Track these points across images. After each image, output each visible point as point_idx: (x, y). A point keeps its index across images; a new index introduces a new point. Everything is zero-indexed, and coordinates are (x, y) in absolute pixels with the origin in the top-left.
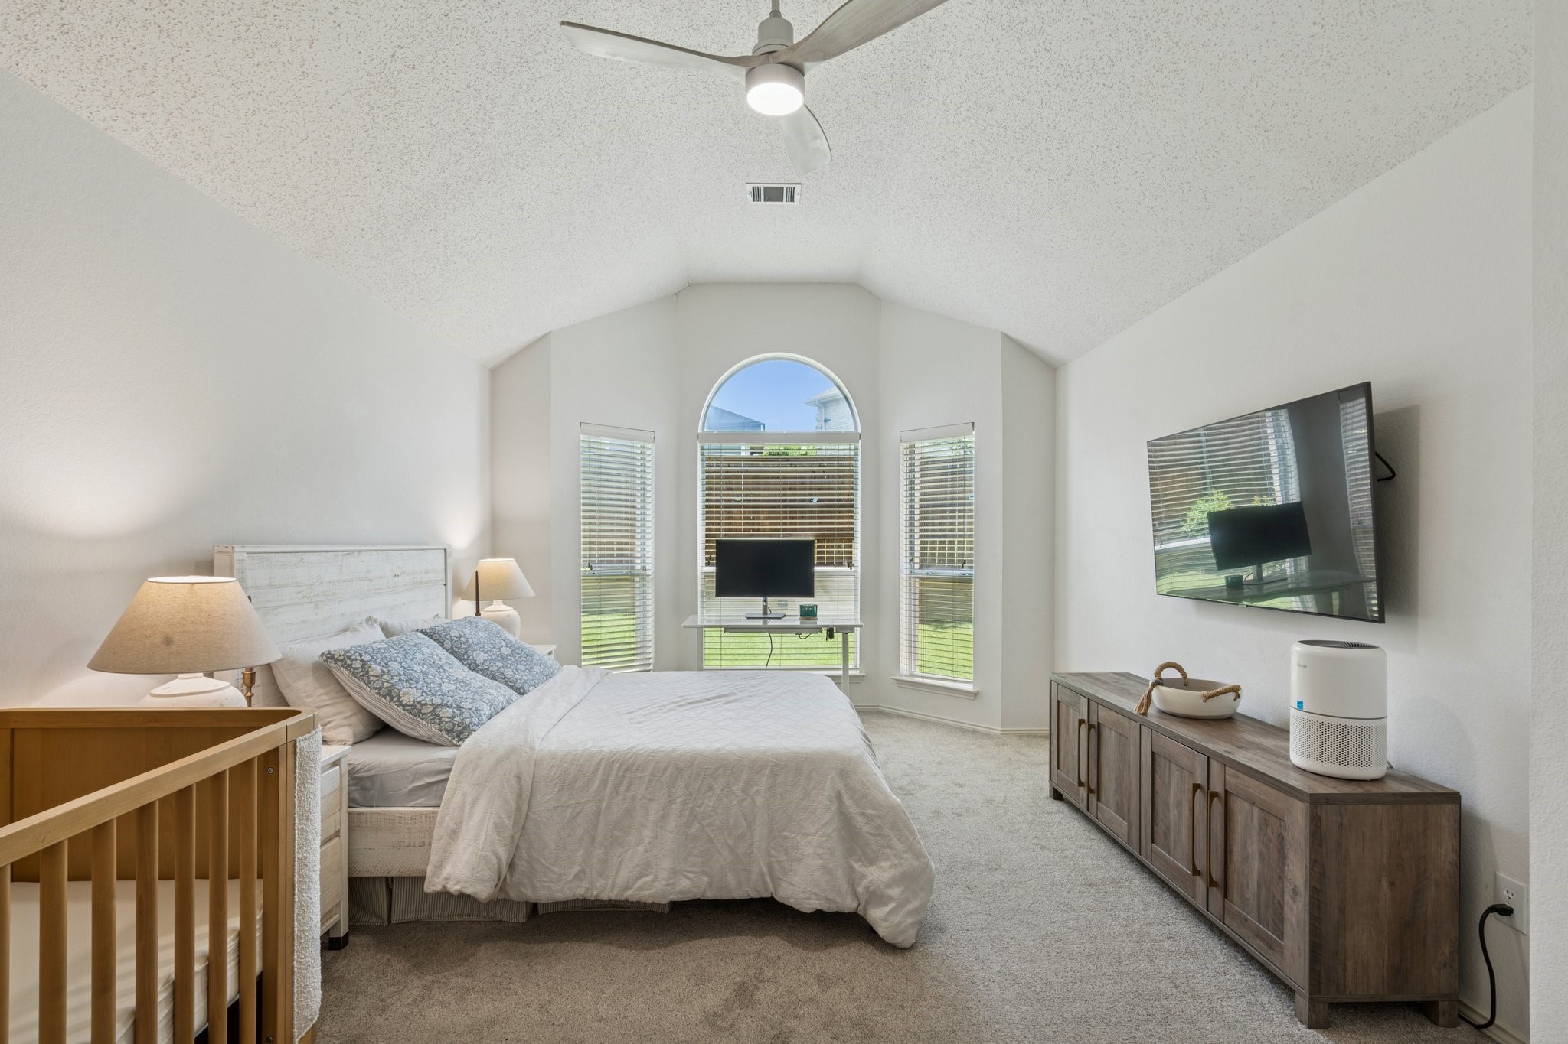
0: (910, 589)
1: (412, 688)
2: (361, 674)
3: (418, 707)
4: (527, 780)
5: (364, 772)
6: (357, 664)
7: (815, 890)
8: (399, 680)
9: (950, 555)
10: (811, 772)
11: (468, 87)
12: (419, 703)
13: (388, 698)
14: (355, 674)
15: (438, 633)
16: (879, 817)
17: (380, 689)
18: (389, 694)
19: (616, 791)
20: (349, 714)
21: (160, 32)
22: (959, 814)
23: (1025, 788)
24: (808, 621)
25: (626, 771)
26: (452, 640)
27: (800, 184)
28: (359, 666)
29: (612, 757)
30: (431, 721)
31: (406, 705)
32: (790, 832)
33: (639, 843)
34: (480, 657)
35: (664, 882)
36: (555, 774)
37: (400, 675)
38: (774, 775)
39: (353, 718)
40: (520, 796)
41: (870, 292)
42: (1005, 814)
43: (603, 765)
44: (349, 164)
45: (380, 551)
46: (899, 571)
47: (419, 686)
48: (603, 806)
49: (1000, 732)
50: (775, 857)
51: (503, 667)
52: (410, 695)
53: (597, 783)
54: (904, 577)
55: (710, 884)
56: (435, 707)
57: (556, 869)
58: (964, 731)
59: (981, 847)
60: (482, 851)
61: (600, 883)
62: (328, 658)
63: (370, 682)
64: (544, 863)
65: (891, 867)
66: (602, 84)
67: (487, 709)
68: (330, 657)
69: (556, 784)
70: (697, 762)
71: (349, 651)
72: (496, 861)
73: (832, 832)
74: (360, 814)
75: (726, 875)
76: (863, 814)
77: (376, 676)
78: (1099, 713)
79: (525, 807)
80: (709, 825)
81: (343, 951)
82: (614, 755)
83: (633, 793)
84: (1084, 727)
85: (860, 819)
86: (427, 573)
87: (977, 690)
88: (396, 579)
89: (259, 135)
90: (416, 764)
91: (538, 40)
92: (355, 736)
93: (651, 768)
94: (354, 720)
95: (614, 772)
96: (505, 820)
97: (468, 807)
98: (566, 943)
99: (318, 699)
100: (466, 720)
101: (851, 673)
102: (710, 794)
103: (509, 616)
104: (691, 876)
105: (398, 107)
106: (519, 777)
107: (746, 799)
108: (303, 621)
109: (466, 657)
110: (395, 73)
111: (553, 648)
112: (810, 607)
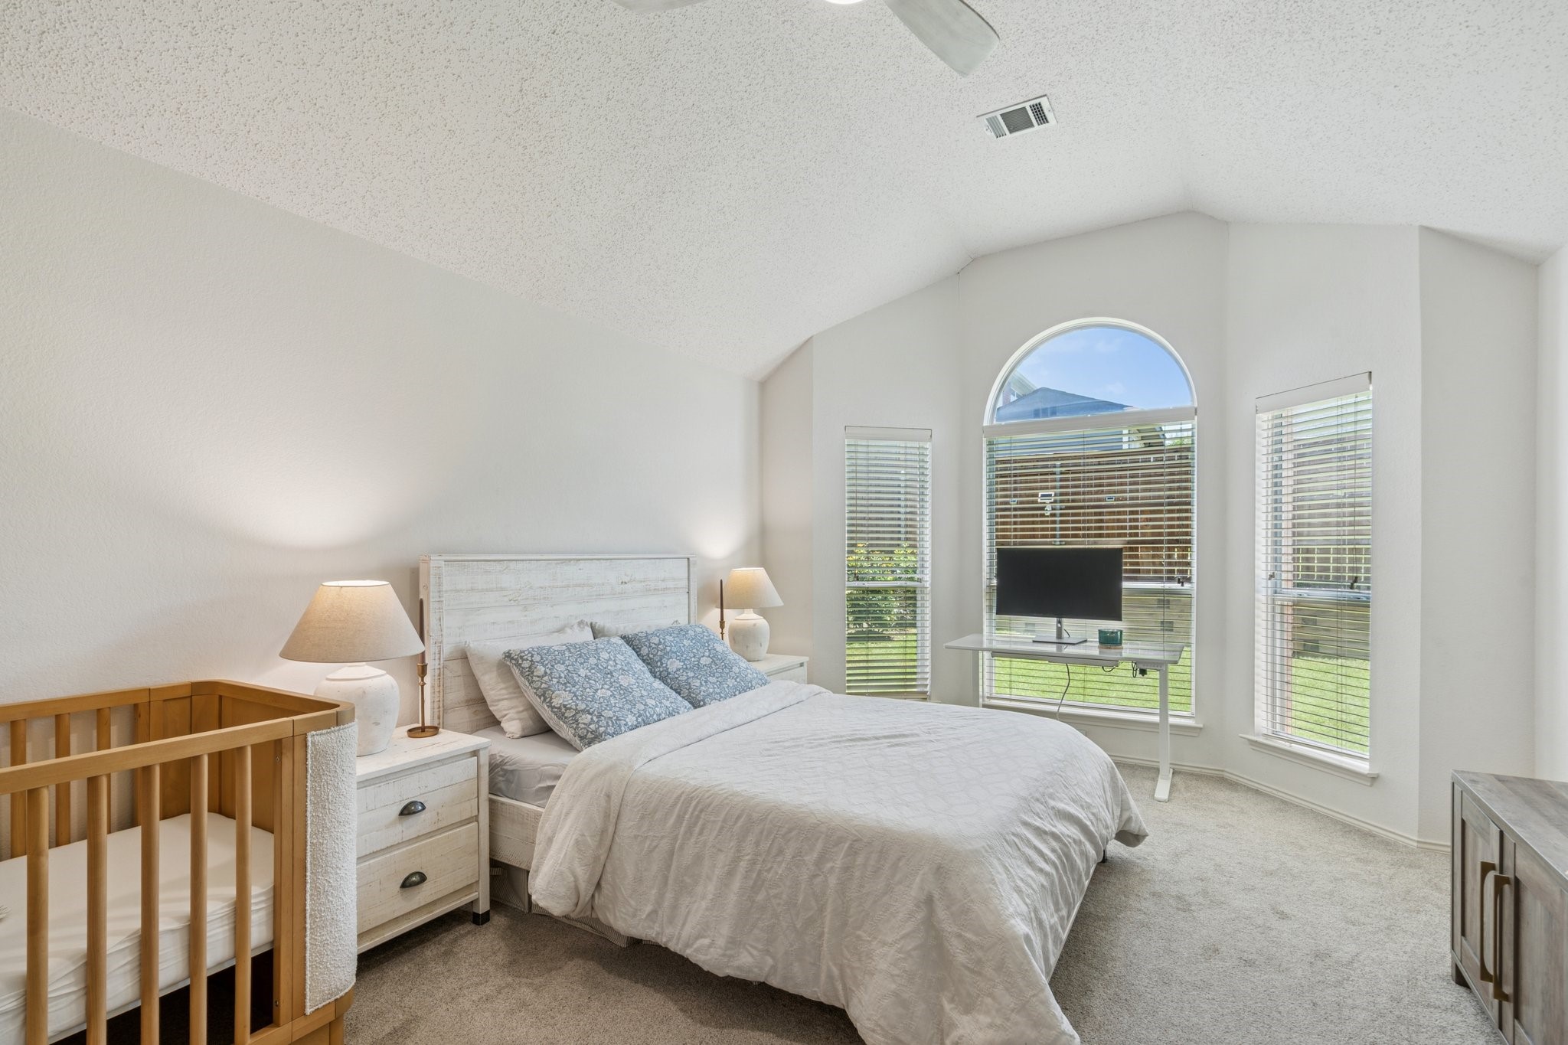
0: (1274, 616)
1: (566, 691)
2: (527, 673)
3: (563, 710)
4: (615, 800)
5: (510, 765)
6: (526, 664)
7: (882, 1022)
8: (558, 682)
9: (1337, 570)
10: (899, 859)
11: (608, 99)
12: (565, 706)
13: (542, 698)
14: (522, 673)
15: (638, 640)
16: (981, 947)
17: (537, 689)
18: (544, 695)
19: (689, 831)
20: (521, 709)
21: (323, 128)
22: (1250, 963)
23: (1408, 949)
24: (1108, 651)
25: (701, 811)
26: (650, 647)
27: (1045, 95)
28: (527, 666)
29: (694, 792)
30: (570, 726)
31: (554, 707)
32: (865, 932)
33: (703, 898)
34: (673, 665)
35: (720, 951)
36: (640, 800)
37: (560, 677)
38: (853, 852)
39: (525, 713)
40: (607, 816)
41: (1212, 218)
42: (1339, 984)
43: (682, 798)
44: (528, 206)
45: (603, 559)
46: (1253, 590)
47: (574, 689)
48: (677, 846)
49: (1415, 844)
50: (847, 959)
51: (693, 677)
52: (562, 697)
53: (672, 821)
54: (1264, 599)
55: (774, 968)
56: (578, 712)
57: (633, 903)
58: (1348, 829)
59: (1252, 1030)
60: (560, 866)
61: (668, 931)
62: (506, 656)
63: (532, 682)
64: (623, 891)
65: (991, 1026)
66: (759, 53)
67: (631, 720)
68: (508, 655)
69: (639, 810)
70: (770, 817)
71: (524, 652)
72: (572, 879)
73: (915, 949)
74: (503, 803)
75: (791, 964)
76: (959, 936)
77: (538, 677)
78: (1518, 862)
79: (611, 829)
80: (775, 896)
81: (479, 928)
82: (696, 790)
83: (705, 838)
84: (1491, 876)
85: (955, 941)
86: (663, 581)
87: (1375, 772)
88: (623, 586)
89: (440, 198)
90: (543, 766)
91: (661, 27)
92: (523, 730)
93: (725, 813)
94: (525, 715)
95: (690, 810)
96: (588, 839)
97: (563, 817)
98: (639, 985)
99: (498, 693)
100: (600, 729)
101: (1172, 720)
102: (779, 859)
103: (755, 625)
104: (755, 953)
105: (549, 140)
106: (608, 796)
107: (818, 875)
108: (510, 622)
109: (659, 664)
110: (531, 107)
111: (805, 659)
112: (1112, 632)
